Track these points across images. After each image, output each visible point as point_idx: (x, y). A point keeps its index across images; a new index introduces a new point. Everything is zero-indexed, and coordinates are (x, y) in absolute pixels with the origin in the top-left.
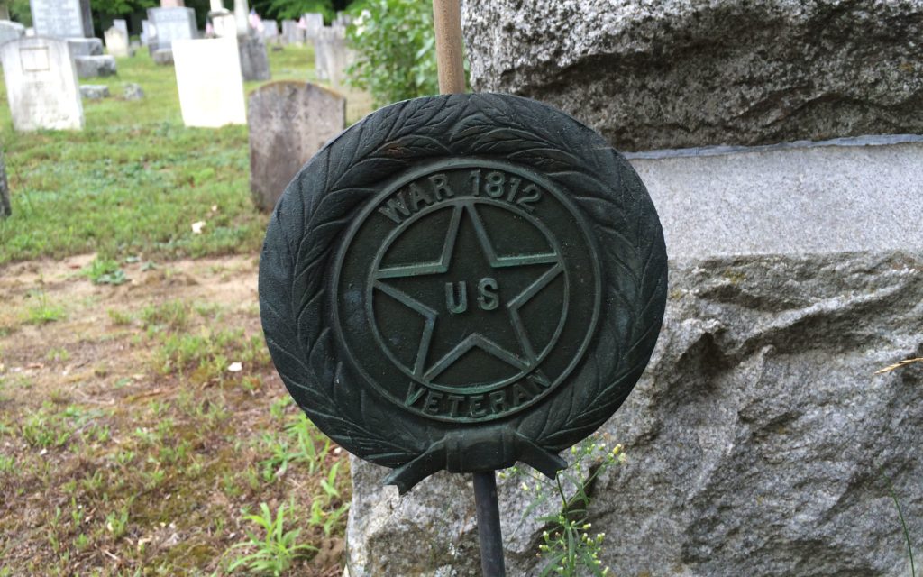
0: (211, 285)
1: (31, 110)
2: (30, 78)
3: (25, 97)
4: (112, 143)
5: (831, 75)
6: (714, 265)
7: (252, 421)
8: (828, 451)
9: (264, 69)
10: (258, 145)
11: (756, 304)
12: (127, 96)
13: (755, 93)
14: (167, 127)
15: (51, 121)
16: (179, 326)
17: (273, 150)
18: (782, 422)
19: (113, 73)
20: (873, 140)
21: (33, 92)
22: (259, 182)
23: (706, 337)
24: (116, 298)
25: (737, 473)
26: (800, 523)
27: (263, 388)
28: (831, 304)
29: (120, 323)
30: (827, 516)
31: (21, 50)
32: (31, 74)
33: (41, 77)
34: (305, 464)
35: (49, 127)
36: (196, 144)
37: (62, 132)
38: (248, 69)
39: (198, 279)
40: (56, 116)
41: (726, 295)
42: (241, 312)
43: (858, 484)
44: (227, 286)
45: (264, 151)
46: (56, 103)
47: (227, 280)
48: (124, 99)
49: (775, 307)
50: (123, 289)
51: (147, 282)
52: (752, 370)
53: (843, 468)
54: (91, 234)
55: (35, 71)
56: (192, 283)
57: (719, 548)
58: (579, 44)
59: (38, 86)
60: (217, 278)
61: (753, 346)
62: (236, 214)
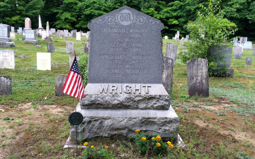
0: (51, 110)
1: (3, 64)
2: (4, 58)
3: (2, 61)
4: (22, 73)
5: (99, 106)
6: (91, 117)
7: (60, 127)
8: (96, 127)
9: (53, 50)
10: (57, 85)
11: (93, 119)
12: (21, 57)
13: (95, 107)
14: (33, 70)
15: (8, 67)
16: (49, 116)
17: (59, 85)
18: (94, 125)
19: (14, 46)
20: (102, 109)
21: (5, 60)
22: (56, 91)
23: (90, 120)
24: (38, 111)
25: (92, 128)
26: (95, 131)
27: (61, 124)
28: (96, 119)
29: (40, 115)
30: (96, 130)
31: (3, 52)
32: (5, 57)
33: (7, 57)
34: (66, 130)
35: (7, 68)
36: (40, 75)
37: (10, 69)
38: (49, 49)
39: (49, 109)
40: (9, 66)
41: (91, 118)
42: (56, 114)
43: (98, 129)
44: (53, 110)
45: (58, 86)
46: (9, 63)
47: (53, 109)
48: (20, 58)
49: (94, 119)
50: (39, 110)
51: (42, 109)
52: (92, 122)
53: (97, 128)
54: (27, 98)
55: (5, 56)
56: (48, 110)
57: (91, 132)
58: (85, 104)
59: (6, 59)
60: (52, 109)
61: (93, 121)
62: (52, 96)
